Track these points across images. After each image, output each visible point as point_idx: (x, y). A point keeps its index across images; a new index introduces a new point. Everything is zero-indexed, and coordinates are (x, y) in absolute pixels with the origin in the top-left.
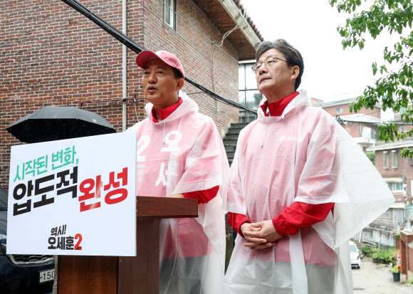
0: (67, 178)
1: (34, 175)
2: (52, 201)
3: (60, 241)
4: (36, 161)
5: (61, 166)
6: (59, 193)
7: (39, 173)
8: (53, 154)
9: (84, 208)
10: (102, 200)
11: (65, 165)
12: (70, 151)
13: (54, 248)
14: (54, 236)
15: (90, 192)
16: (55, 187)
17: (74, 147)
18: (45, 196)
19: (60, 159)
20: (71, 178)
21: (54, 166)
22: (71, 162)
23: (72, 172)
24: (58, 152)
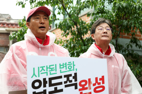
0: (71, 78)
1: (47, 75)
2: (61, 90)
4: (48, 67)
5: (66, 72)
6: (66, 86)
7: (51, 74)
8: (60, 64)
11: (68, 71)
12: (72, 64)
16: (63, 83)
17: (73, 62)
18: (56, 88)
19: (65, 68)
20: (73, 79)
21: (62, 71)
22: (72, 70)
23: (74, 76)
24: (63, 64)
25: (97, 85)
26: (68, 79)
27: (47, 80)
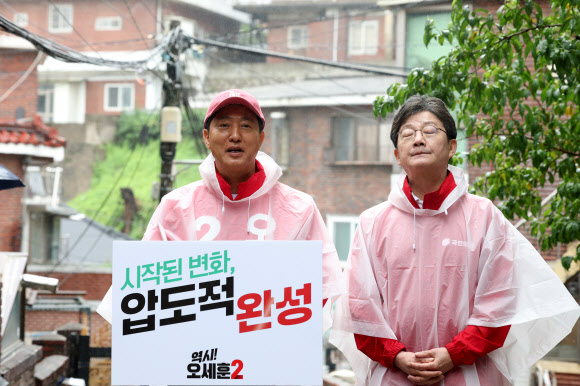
0: (217, 290)
1: (158, 283)
2: (192, 317)
3: (208, 368)
4: (162, 264)
5: (206, 274)
6: (203, 308)
7: (166, 281)
8: (191, 258)
9: (244, 328)
10: (274, 319)
11: (211, 273)
12: (221, 257)
13: (199, 377)
14: (197, 362)
15: (255, 310)
16: (197, 300)
17: (226, 252)
18: (180, 311)
19: (203, 266)
20: (223, 290)
21: (194, 274)
22: (221, 271)
23: (225, 283)
24: (199, 257)
25: (288, 307)
26: (210, 293)
27: (158, 294)
